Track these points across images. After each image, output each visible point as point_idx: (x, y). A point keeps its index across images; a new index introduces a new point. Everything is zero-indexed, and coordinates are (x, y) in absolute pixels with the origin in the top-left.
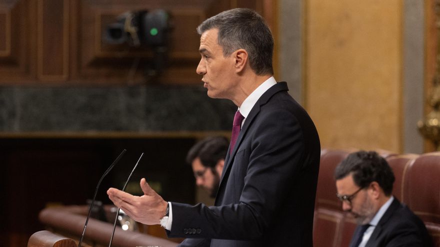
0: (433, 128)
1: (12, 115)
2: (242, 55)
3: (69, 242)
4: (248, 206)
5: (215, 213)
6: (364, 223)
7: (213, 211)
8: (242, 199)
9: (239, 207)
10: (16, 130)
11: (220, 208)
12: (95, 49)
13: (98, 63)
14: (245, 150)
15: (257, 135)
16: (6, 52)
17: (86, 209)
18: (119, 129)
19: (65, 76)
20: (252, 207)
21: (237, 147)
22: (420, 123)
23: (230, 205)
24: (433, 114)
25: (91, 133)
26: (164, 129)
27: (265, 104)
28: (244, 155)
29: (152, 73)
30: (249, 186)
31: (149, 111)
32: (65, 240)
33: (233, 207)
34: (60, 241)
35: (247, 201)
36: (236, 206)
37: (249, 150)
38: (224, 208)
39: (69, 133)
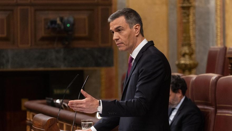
0: (182, 64)
1: (8, 61)
2: (137, 27)
3: (54, 120)
4: (138, 100)
5: (122, 104)
6: (173, 107)
7: (122, 103)
8: (135, 97)
9: (134, 101)
10: (9, 68)
11: (125, 101)
12: (42, 33)
13: (43, 39)
14: (136, 74)
15: (142, 66)
16: (5, 35)
17: (45, 101)
18: (52, 67)
19: (29, 45)
20: (140, 100)
21: (131, 73)
22: (177, 62)
23: (130, 100)
24: (182, 59)
25: (41, 69)
26: (72, 67)
27: (144, 51)
28: (136, 76)
29: (67, 43)
30: (138, 91)
31: (65, 59)
32: (52, 119)
33: (131, 101)
34: (50, 119)
35: (138, 97)
36: (133, 100)
37: (138, 74)
38: (127, 101)
39: (31, 69)
